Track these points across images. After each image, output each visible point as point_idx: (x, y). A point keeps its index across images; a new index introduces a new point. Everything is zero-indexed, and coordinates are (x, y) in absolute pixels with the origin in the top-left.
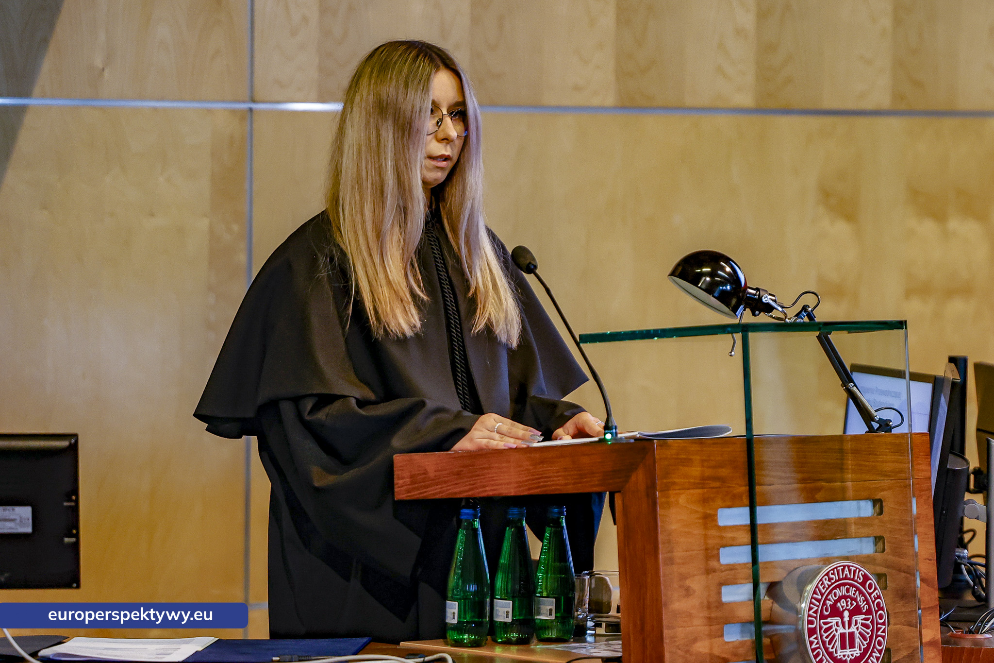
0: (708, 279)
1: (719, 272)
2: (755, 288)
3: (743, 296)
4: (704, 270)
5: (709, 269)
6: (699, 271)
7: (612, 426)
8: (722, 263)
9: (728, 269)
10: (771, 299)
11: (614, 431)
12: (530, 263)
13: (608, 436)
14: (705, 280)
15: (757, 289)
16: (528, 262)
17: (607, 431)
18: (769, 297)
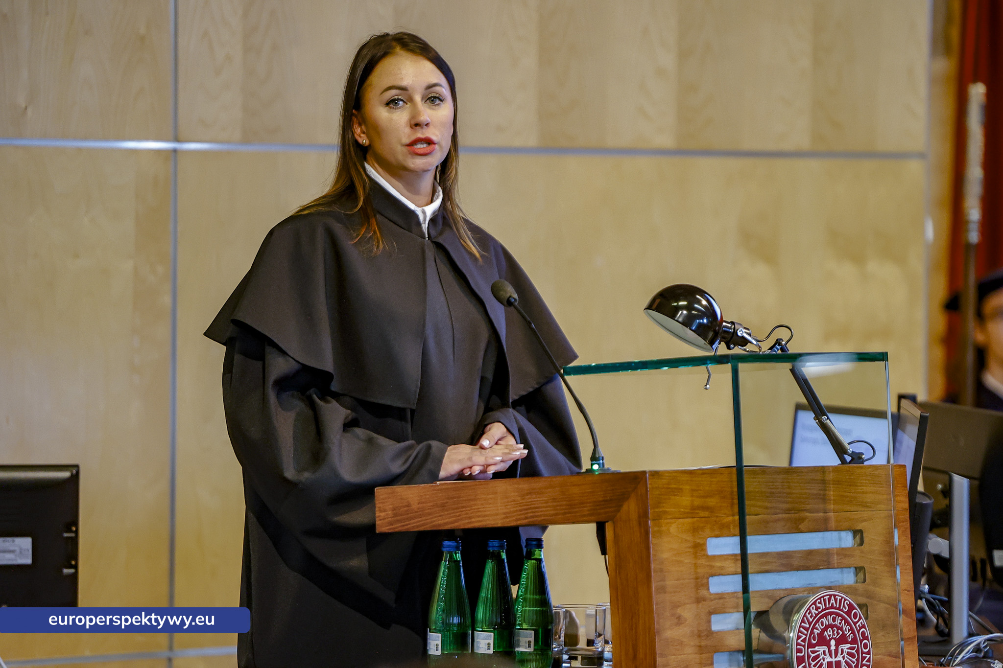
0: (685, 312)
1: (696, 306)
2: (729, 321)
3: (719, 330)
4: (681, 303)
5: (685, 303)
6: (676, 304)
7: (599, 457)
8: (698, 296)
9: (704, 302)
10: (745, 332)
11: (601, 461)
12: (510, 297)
13: (596, 467)
14: (682, 313)
15: (733, 323)
16: (508, 295)
17: (594, 462)
18: (744, 330)
